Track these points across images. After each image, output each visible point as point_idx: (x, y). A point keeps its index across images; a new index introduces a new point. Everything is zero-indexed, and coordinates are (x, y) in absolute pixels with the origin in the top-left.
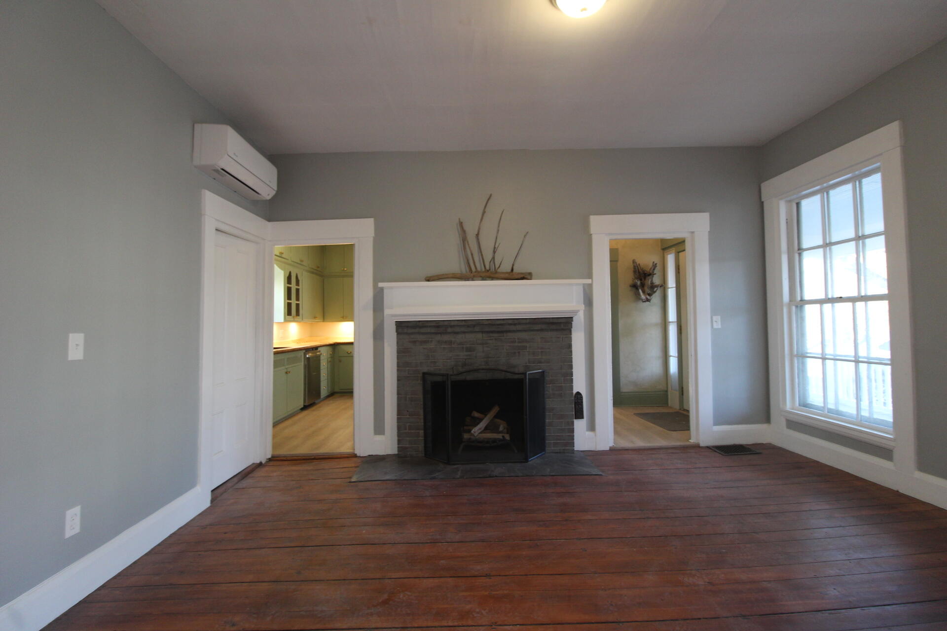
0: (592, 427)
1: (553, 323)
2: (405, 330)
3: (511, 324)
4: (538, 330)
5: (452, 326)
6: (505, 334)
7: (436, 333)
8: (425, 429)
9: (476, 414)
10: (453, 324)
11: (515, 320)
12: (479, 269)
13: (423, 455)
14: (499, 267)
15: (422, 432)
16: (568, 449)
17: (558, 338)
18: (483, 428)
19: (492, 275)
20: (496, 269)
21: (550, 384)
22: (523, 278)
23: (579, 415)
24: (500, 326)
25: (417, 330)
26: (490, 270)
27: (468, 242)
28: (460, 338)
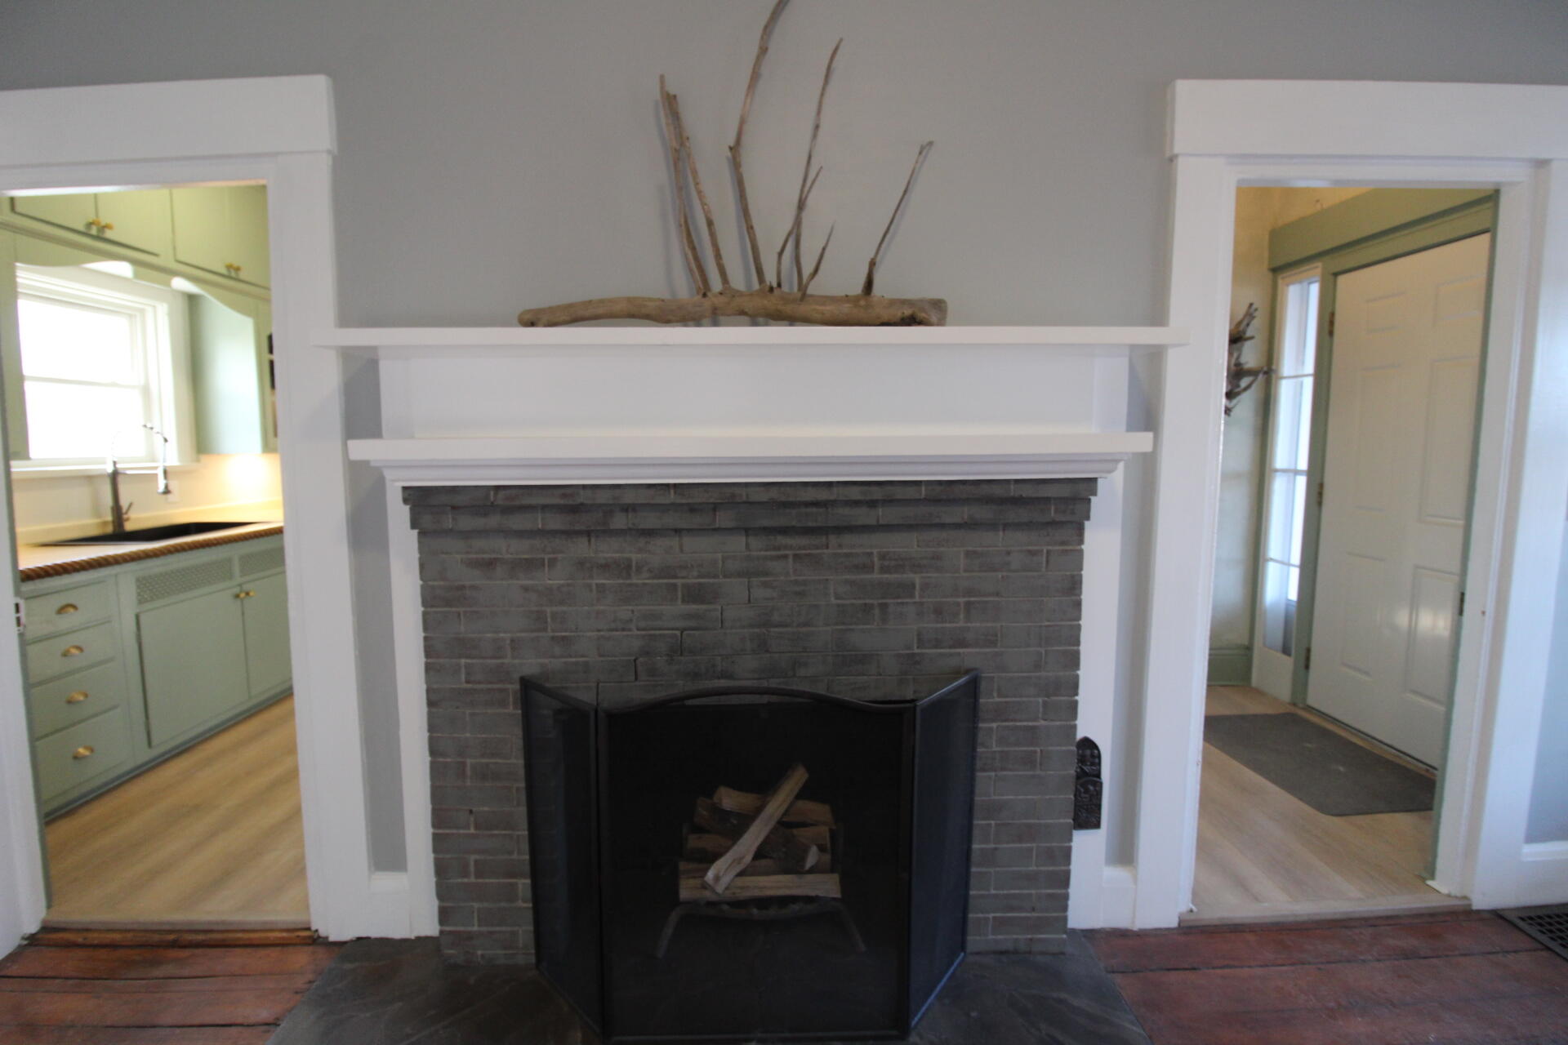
0: (1124, 852)
1: (1018, 501)
2: (448, 522)
3: (856, 503)
4: (958, 526)
5: (627, 509)
6: (833, 539)
7: (569, 534)
8: (536, 872)
9: (730, 799)
10: (629, 498)
11: (874, 489)
12: (738, 281)
13: (533, 960)
14: (816, 270)
15: (524, 884)
16: (1040, 940)
17: (1032, 553)
18: (749, 858)
19: (788, 309)
20: (805, 281)
21: (993, 721)
22: (911, 321)
23: (1087, 814)
24: (814, 510)
25: (494, 521)
26: (779, 285)
27: (695, 172)
28: (660, 551)
